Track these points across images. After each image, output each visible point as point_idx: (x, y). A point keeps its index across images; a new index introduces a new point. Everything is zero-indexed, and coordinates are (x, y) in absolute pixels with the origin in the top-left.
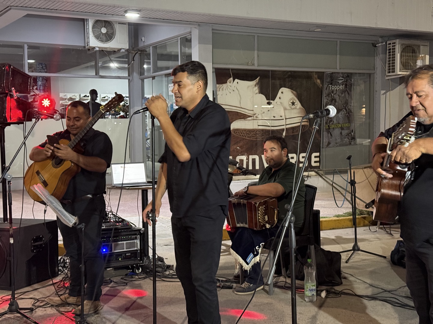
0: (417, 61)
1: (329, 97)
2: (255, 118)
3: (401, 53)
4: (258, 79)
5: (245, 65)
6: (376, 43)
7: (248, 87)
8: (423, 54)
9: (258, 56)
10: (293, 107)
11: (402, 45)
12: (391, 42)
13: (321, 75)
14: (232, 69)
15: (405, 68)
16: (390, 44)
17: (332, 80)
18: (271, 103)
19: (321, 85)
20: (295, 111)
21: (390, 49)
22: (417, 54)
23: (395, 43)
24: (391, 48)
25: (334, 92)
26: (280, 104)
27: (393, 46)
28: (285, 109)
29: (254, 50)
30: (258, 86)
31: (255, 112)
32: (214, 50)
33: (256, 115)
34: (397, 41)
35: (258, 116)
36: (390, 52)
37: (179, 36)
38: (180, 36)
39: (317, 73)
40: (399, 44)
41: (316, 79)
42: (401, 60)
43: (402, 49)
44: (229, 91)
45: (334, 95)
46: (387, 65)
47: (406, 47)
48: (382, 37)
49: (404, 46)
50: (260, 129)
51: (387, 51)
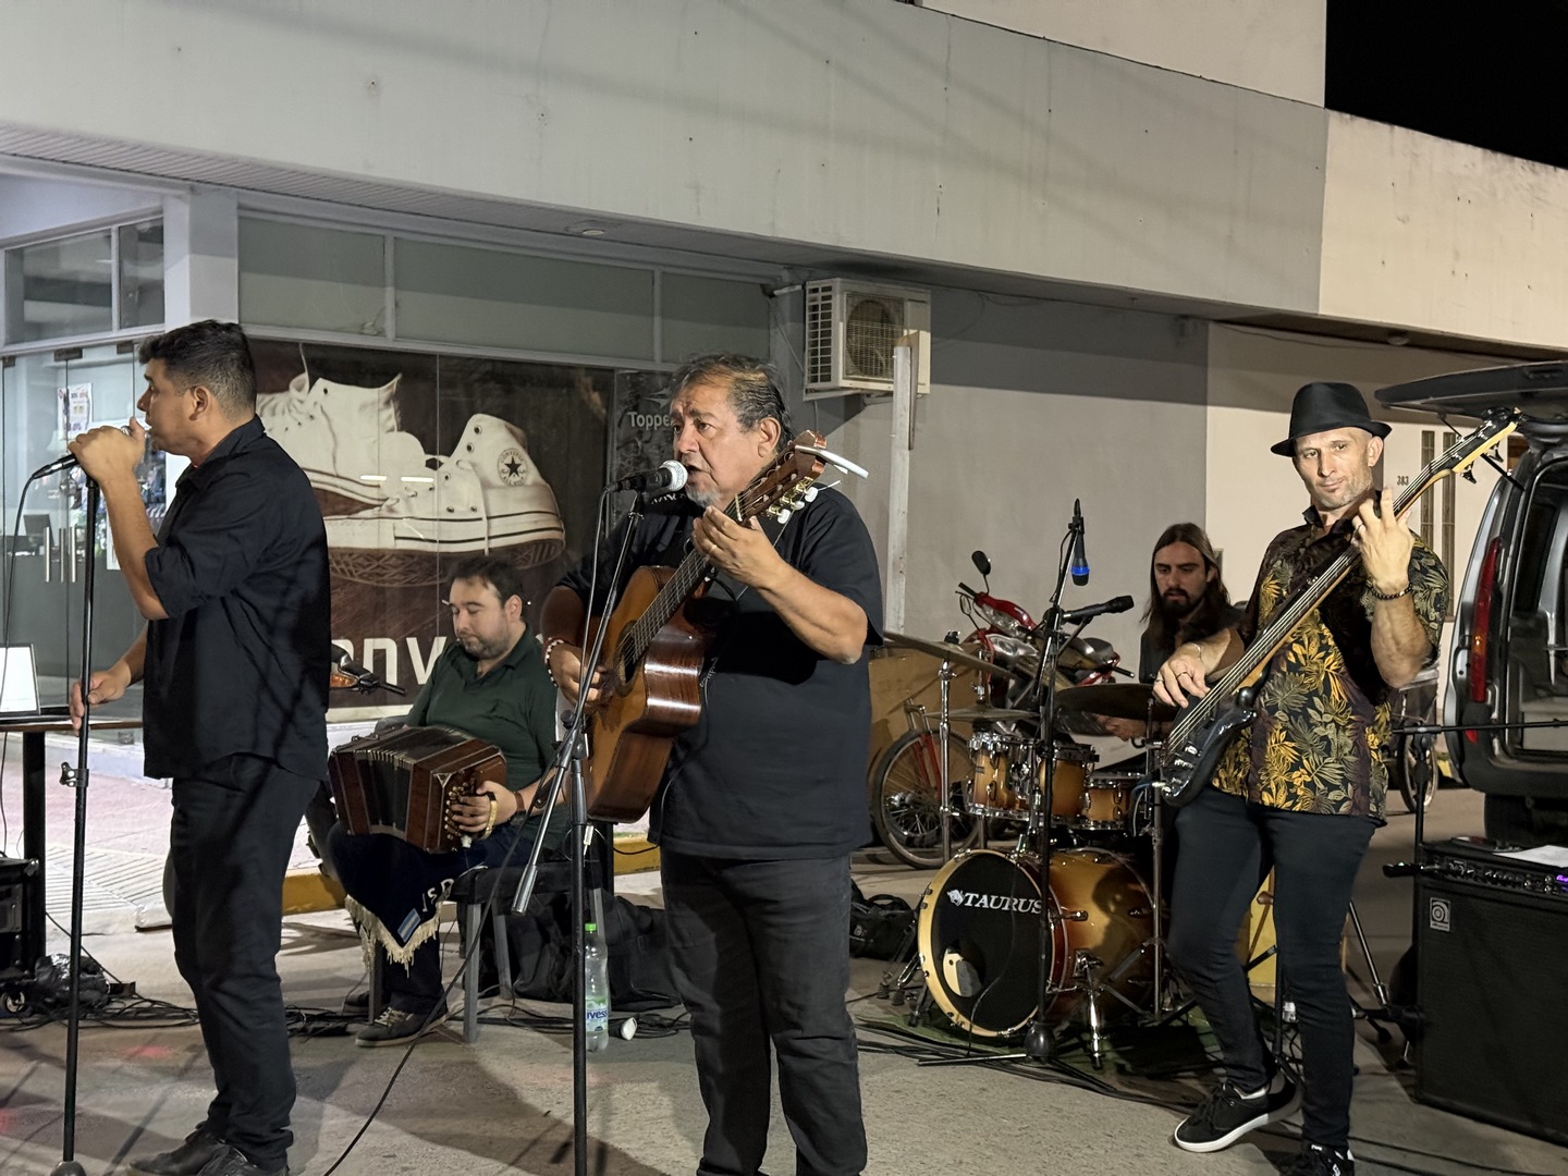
0: (895, 350)
1: (628, 450)
2: (384, 513)
3: (848, 322)
4: (396, 380)
5: (353, 333)
6: (772, 284)
7: (363, 407)
8: (913, 328)
9: (396, 305)
10: (514, 479)
11: (851, 295)
12: (820, 284)
13: (603, 379)
14: (308, 346)
15: (861, 369)
16: (815, 291)
17: (638, 397)
18: (441, 464)
19: (604, 411)
20: (519, 492)
21: (815, 308)
22: (897, 328)
23: (829, 289)
24: (820, 303)
25: (646, 437)
26: (470, 467)
27: (824, 298)
28: (486, 485)
29: (384, 286)
30: (397, 404)
31: (386, 492)
32: (244, 275)
33: (389, 503)
34: (837, 283)
35: (396, 507)
36: (815, 317)
37: (116, 222)
38: (120, 221)
39: (590, 369)
40: (842, 293)
41: (588, 391)
42: (848, 341)
43: (851, 309)
44: (296, 419)
45: (647, 446)
46: (807, 357)
47: (862, 303)
48: (790, 267)
49: (857, 300)
50: (401, 550)
51: (807, 314)
